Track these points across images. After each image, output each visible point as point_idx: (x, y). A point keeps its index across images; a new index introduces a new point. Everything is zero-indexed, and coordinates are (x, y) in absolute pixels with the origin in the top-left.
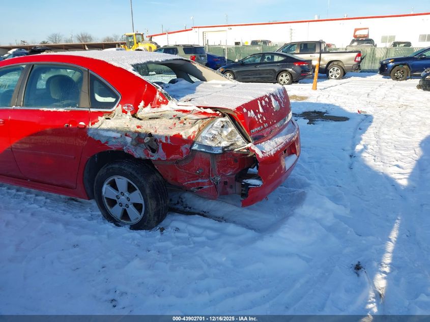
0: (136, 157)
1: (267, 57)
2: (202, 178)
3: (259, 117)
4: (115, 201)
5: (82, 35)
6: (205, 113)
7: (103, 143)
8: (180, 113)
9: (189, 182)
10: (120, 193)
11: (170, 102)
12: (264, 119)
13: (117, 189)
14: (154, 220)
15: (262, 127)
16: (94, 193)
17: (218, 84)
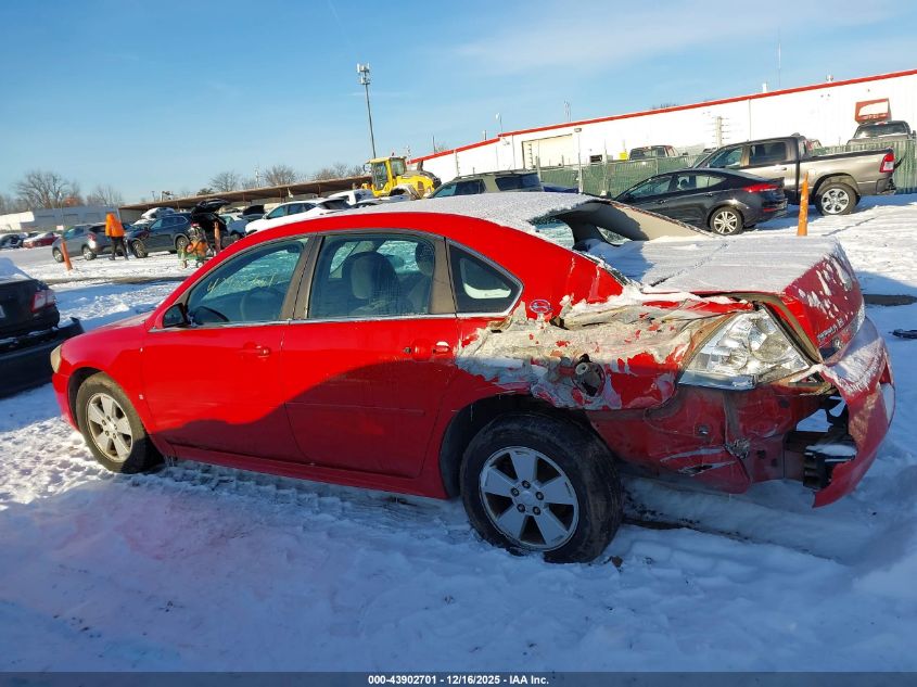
0: (557, 405)
1: (680, 180)
2: (707, 445)
3: (828, 307)
4: (510, 499)
5: (275, 171)
6: (713, 306)
7: (487, 380)
8: (657, 309)
9: (674, 456)
10: (520, 483)
11: (626, 289)
12: (836, 310)
13: (512, 475)
14: (600, 541)
15: (835, 326)
16: (459, 486)
17: (688, 244)
